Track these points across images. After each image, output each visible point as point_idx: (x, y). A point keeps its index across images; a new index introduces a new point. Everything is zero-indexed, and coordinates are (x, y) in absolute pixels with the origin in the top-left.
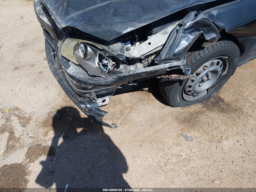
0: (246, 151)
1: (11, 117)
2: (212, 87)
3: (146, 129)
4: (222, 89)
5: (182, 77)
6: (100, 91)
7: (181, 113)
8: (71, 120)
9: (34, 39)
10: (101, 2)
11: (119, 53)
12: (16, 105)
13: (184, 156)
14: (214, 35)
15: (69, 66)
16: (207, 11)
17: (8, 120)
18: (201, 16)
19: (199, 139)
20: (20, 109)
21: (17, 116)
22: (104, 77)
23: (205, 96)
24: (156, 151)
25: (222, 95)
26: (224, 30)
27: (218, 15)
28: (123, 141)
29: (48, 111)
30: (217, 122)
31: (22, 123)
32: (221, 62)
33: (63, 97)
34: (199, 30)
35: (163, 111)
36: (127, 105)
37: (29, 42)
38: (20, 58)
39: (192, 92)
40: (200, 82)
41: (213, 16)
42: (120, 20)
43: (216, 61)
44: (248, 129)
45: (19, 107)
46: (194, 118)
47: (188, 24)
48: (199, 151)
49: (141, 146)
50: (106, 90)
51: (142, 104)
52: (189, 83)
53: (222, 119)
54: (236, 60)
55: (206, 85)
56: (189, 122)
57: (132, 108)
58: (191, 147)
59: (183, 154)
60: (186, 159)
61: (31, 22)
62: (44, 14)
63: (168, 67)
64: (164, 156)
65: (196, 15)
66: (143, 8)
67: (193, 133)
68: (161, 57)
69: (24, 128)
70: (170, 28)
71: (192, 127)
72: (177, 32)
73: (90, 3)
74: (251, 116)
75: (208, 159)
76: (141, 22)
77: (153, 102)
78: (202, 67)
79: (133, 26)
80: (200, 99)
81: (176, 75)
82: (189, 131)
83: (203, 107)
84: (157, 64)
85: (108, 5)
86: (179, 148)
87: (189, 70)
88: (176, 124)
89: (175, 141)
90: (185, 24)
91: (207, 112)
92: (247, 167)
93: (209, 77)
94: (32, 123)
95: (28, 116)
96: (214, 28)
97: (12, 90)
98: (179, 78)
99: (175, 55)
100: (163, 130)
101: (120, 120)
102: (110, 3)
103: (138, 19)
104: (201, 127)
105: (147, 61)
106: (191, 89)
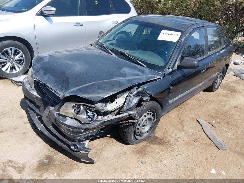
0: (178, 164)
1: (7, 168)
2: (150, 130)
3: (115, 161)
4: (155, 132)
5: (135, 121)
6: (87, 134)
7: (135, 148)
8: (59, 163)
9: (12, 109)
10: (89, 83)
11: (101, 108)
12: (9, 158)
13: (143, 173)
14: (147, 98)
15: (67, 120)
16: (141, 86)
17: (4, 171)
18: (140, 89)
19: (150, 162)
20: (13, 161)
21: (12, 166)
22: (92, 123)
23: (147, 136)
24: (126, 173)
25: (156, 135)
26: (151, 95)
27: (147, 88)
28: (102, 171)
29: (39, 160)
30: (158, 151)
31: (18, 171)
32: (152, 114)
33: (48, 149)
34: (140, 96)
35: (124, 148)
36: (99, 148)
37: (7, 111)
38: (3, 123)
39: (140, 133)
40: (143, 126)
41: (145, 88)
42: (102, 91)
43: (149, 113)
44: (175, 152)
45: (12, 160)
46: (143, 150)
47: (135, 93)
48: (151, 168)
49: (115, 172)
50: (91, 133)
51: (109, 146)
52: (138, 127)
53: (160, 148)
54: (160, 112)
55: (147, 128)
56: (141, 152)
57: (102, 149)
58: (146, 167)
59: (143, 172)
60: (145, 174)
61: (4, 97)
62: (35, 90)
63: (128, 115)
64: (131, 176)
65: (137, 89)
66: (112, 85)
67: (145, 159)
68: (124, 109)
69: (21, 175)
70: (125, 95)
71: (144, 156)
72: (130, 97)
73: (83, 83)
74: (175, 145)
75: (158, 172)
76: (113, 92)
77: (116, 144)
78: (143, 116)
79: (109, 94)
80: (145, 138)
81: (131, 120)
82: (143, 158)
83: (147, 143)
84: (121, 114)
85: (94, 84)
86: (139, 169)
87: (137, 117)
88: (134, 155)
89: (136, 165)
90: (133, 93)
91: (151, 145)
92: (181, 172)
93: (148, 123)
94: (27, 170)
95: (21, 165)
96: (146, 94)
97: (2, 148)
98: (133, 122)
99: (130, 108)
100: (127, 160)
101: (96, 158)
102: (95, 83)
103: (111, 90)
104: (149, 155)
105: (114, 113)
106: (139, 131)
